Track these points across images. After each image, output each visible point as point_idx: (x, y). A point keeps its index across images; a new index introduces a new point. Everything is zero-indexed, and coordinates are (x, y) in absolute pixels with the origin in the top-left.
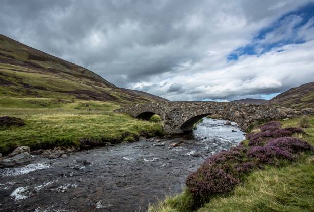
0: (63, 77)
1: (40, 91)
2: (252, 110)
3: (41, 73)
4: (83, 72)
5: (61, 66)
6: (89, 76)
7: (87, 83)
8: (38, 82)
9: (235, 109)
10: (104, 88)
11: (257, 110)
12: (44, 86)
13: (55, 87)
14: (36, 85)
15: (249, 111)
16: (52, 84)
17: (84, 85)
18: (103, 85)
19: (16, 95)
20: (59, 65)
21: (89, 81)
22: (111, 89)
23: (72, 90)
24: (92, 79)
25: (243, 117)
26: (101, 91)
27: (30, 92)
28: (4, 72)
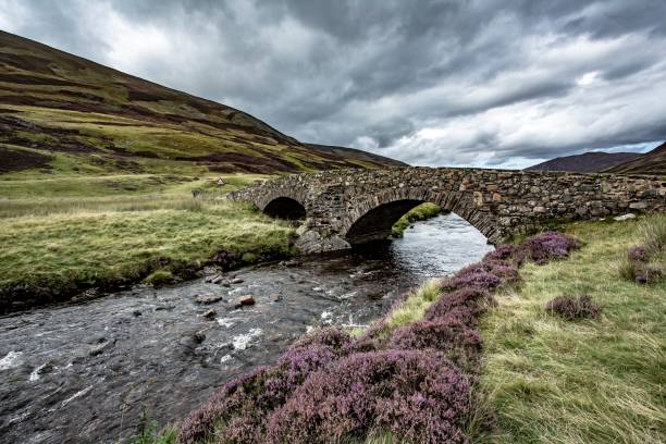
0: (193, 129)
1: (142, 161)
2: (519, 189)
3: (151, 126)
4: (230, 117)
5: (189, 109)
6: (242, 124)
7: (238, 139)
8: (143, 143)
9: (472, 187)
10: (269, 147)
11: (535, 189)
12: (153, 151)
13: (172, 150)
14: (137, 150)
15: (511, 191)
16: (166, 145)
17: (228, 142)
18: (270, 139)
19: (97, 172)
20: (184, 106)
21: (242, 134)
22: (285, 147)
23: (205, 154)
24: (249, 130)
25: (493, 208)
26: (263, 152)
27: (124, 163)
28: (83, 129)
